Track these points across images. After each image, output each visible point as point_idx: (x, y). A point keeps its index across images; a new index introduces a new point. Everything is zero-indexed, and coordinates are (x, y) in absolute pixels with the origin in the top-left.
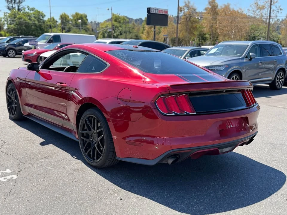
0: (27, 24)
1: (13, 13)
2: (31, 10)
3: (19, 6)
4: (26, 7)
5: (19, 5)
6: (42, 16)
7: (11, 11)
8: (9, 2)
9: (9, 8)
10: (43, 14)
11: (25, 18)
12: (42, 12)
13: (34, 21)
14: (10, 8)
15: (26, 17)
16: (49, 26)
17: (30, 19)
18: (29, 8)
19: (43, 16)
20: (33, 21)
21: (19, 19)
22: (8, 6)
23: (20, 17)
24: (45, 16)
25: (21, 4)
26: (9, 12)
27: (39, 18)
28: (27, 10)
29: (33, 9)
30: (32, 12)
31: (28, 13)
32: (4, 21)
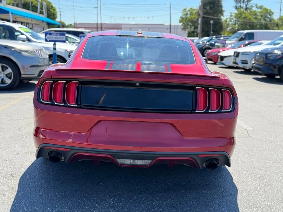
0: (252, 24)
1: (239, 12)
2: (259, 8)
3: (246, 5)
4: (254, 5)
5: (248, 3)
6: (269, 13)
7: (238, 11)
8: (237, 2)
9: (236, 8)
10: (271, 11)
11: (250, 17)
12: (270, 10)
13: (260, 20)
14: (238, 8)
15: (252, 16)
16: (276, 24)
17: (256, 18)
18: (257, 6)
19: (271, 13)
20: (258, 19)
21: (244, 18)
22: (237, 5)
23: (245, 16)
24: (273, 13)
25: (249, 2)
26: (236, 12)
27: (266, 17)
28: (254, 9)
29: (261, 7)
30: (259, 10)
31: (255, 11)
32: (229, 22)
